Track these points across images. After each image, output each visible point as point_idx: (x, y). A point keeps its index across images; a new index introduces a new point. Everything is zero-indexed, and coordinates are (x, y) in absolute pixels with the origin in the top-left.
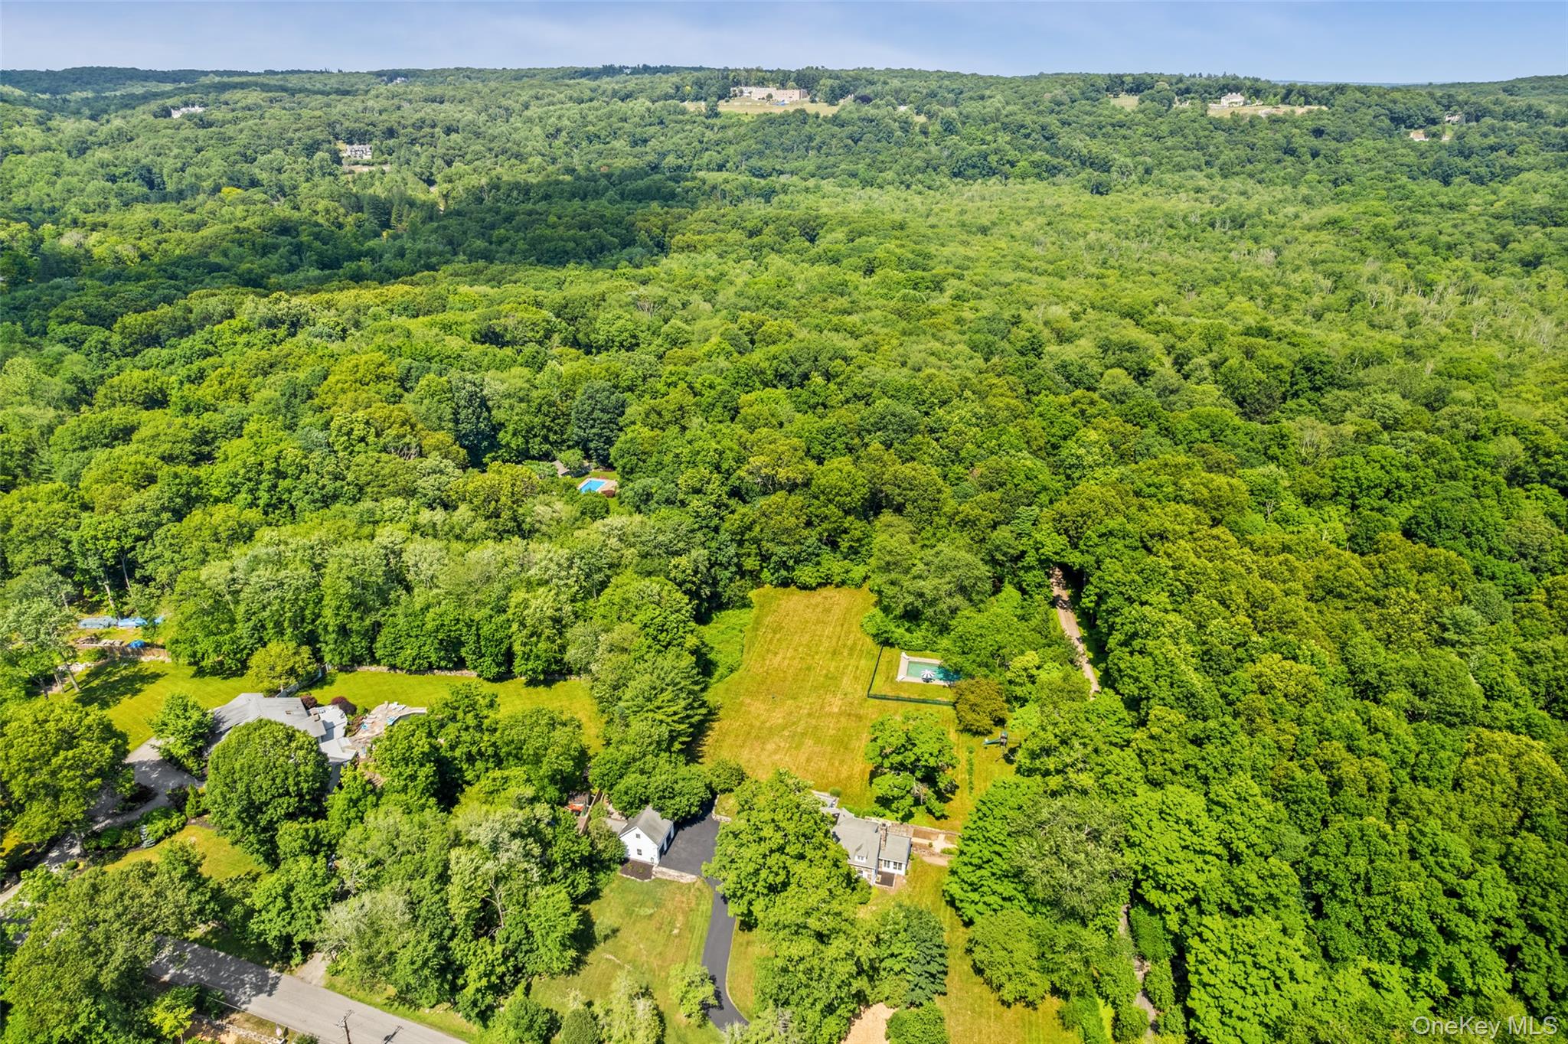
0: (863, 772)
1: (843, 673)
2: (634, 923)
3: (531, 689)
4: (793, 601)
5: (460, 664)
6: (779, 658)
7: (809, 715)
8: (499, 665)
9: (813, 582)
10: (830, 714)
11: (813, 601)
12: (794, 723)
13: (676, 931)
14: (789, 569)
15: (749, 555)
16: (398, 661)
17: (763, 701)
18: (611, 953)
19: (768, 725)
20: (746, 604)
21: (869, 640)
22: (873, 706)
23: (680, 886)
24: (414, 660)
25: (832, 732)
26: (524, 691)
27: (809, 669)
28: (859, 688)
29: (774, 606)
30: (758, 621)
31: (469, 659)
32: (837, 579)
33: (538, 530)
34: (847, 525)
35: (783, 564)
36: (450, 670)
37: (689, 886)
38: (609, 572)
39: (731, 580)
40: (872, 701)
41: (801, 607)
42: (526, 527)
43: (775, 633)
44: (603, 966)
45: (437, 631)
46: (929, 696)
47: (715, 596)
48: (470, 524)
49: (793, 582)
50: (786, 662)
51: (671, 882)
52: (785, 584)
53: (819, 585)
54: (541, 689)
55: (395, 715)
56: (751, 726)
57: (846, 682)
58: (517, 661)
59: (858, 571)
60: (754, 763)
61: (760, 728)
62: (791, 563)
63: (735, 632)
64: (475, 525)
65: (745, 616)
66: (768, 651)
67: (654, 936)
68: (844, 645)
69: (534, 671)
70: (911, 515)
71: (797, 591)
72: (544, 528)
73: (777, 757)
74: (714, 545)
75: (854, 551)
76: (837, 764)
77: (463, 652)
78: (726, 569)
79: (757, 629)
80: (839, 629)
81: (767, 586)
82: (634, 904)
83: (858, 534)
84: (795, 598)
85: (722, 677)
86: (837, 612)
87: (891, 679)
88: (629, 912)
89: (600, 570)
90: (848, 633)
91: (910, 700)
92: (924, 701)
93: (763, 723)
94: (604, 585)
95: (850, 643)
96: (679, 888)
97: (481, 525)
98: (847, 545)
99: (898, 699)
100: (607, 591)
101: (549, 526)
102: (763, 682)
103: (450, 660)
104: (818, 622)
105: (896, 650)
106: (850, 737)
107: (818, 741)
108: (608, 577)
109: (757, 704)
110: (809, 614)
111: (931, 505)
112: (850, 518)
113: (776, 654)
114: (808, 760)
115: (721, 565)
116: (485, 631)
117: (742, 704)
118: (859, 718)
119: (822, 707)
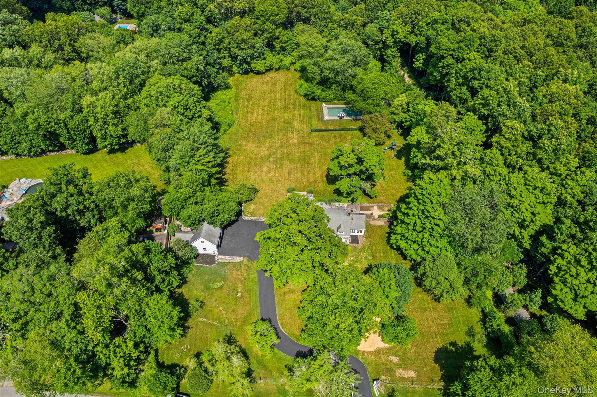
0: (322, 176)
1: (293, 119)
2: (212, 294)
3: (112, 155)
4: (254, 81)
5: (62, 147)
6: (255, 116)
7: (282, 146)
8: (87, 144)
9: (263, 69)
10: (293, 144)
11: (265, 80)
12: (274, 153)
13: (239, 294)
14: (249, 64)
15: (225, 58)
16: (20, 151)
17: (253, 143)
18: (202, 317)
19: (260, 156)
20: (227, 87)
21: (302, 99)
22: (316, 136)
23: (234, 265)
24: (30, 149)
25: (297, 155)
26: (107, 157)
27: (273, 119)
28: (305, 126)
29: (244, 86)
30: (237, 96)
31: (66, 143)
32: (276, 66)
33: (92, 56)
34: (278, 34)
35: (244, 61)
36: (57, 151)
37: (240, 263)
38: (143, 77)
39: (217, 73)
40: (314, 134)
41: (259, 84)
42: (84, 55)
43: (248, 101)
44: (200, 327)
45: (38, 129)
46: (344, 126)
47: (210, 84)
48: (43, 56)
49: (252, 71)
50: (260, 117)
51: (228, 263)
52: (246, 72)
53: (268, 71)
54: (118, 154)
55: (25, 186)
56: (250, 158)
57: (296, 124)
58: (99, 141)
59: (287, 61)
60: (258, 180)
61: (256, 159)
62: (249, 60)
63: (226, 103)
64: (46, 56)
65: (230, 94)
66: (247, 112)
67: (227, 300)
68: (289, 103)
69: (111, 144)
70: (315, 24)
71: (254, 75)
72: (95, 54)
73: (271, 175)
74: (204, 53)
75: (283, 49)
76: (306, 174)
77: (62, 139)
78: (214, 67)
79: (238, 101)
80: (283, 94)
81: (237, 75)
82: (209, 282)
83: (284, 38)
84: (255, 80)
85: (225, 131)
86: (280, 85)
87: (321, 119)
88: (207, 288)
89: (137, 76)
90: (289, 96)
91: (336, 130)
92: (343, 130)
93: (257, 155)
94: (142, 85)
95: (292, 101)
96: (234, 266)
97: (50, 56)
98: (279, 46)
99: (328, 130)
100: (145, 89)
101: (98, 52)
102: (249, 131)
103: (55, 146)
104: (271, 92)
105: (318, 102)
106: (308, 156)
107: (291, 161)
108: (144, 81)
109: (250, 144)
110: (265, 88)
111: (326, 16)
112: (280, 29)
113: (252, 113)
114: (289, 174)
115: (210, 64)
116: (70, 125)
117: (241, 145)
118: (310, 144)
119: (287, 141)
